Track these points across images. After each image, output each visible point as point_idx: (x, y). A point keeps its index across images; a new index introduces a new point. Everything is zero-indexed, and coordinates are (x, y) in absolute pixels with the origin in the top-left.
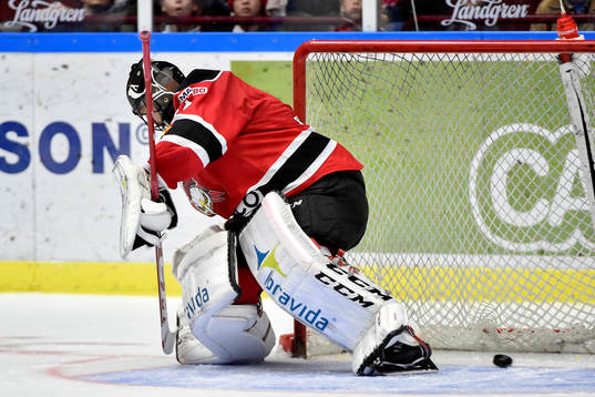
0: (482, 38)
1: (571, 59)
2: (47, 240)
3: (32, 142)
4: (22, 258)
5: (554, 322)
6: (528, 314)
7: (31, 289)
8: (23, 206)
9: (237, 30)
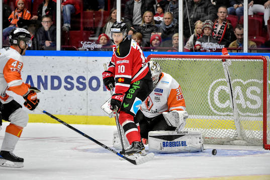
0: (212, 54)
1: (225, 61)
2: (91, 110)
3: (87, 82)
4: (84, 115)
5: (221, 136)
6: (213, 134)
7: (86, 124)
8: (84, 100)
9: (152, 50)
